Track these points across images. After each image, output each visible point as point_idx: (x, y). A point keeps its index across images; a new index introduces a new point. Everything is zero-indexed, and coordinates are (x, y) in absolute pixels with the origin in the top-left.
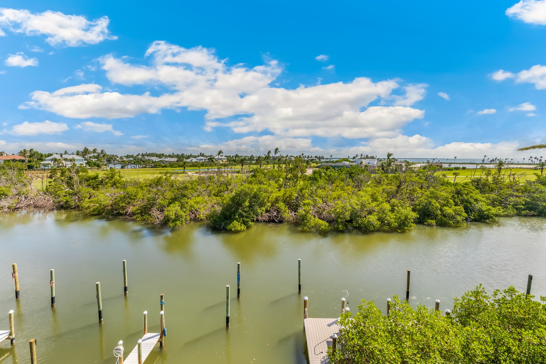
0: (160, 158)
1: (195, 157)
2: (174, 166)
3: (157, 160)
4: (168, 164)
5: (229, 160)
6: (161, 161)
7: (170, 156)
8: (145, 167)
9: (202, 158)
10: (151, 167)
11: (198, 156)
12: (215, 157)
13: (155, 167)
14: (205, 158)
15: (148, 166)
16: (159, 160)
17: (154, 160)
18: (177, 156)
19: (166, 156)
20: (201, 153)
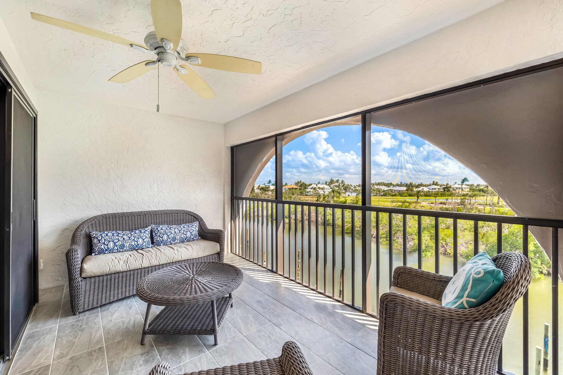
0: (389, 187)
1: (425, 186)
2: (404, 195)
3: (386, 189)
4: (397, 193)
5: (473, 189)
6: (390, 190)
7: (398, 185)
8: (376, 196)
9: (434, 187)
10: (381, 196)
11: (430, 185)
12: (453, 186)
13: (385, 196)
14: (439, 187)
15: (378, 195)
16: (388, 189)
17: (383, 189)
18: (406, 185)
19: (394, 186)
20: (434, 182)
